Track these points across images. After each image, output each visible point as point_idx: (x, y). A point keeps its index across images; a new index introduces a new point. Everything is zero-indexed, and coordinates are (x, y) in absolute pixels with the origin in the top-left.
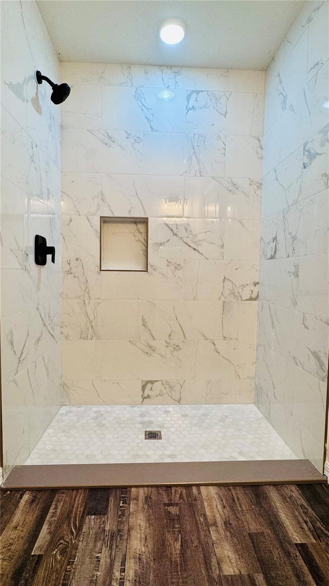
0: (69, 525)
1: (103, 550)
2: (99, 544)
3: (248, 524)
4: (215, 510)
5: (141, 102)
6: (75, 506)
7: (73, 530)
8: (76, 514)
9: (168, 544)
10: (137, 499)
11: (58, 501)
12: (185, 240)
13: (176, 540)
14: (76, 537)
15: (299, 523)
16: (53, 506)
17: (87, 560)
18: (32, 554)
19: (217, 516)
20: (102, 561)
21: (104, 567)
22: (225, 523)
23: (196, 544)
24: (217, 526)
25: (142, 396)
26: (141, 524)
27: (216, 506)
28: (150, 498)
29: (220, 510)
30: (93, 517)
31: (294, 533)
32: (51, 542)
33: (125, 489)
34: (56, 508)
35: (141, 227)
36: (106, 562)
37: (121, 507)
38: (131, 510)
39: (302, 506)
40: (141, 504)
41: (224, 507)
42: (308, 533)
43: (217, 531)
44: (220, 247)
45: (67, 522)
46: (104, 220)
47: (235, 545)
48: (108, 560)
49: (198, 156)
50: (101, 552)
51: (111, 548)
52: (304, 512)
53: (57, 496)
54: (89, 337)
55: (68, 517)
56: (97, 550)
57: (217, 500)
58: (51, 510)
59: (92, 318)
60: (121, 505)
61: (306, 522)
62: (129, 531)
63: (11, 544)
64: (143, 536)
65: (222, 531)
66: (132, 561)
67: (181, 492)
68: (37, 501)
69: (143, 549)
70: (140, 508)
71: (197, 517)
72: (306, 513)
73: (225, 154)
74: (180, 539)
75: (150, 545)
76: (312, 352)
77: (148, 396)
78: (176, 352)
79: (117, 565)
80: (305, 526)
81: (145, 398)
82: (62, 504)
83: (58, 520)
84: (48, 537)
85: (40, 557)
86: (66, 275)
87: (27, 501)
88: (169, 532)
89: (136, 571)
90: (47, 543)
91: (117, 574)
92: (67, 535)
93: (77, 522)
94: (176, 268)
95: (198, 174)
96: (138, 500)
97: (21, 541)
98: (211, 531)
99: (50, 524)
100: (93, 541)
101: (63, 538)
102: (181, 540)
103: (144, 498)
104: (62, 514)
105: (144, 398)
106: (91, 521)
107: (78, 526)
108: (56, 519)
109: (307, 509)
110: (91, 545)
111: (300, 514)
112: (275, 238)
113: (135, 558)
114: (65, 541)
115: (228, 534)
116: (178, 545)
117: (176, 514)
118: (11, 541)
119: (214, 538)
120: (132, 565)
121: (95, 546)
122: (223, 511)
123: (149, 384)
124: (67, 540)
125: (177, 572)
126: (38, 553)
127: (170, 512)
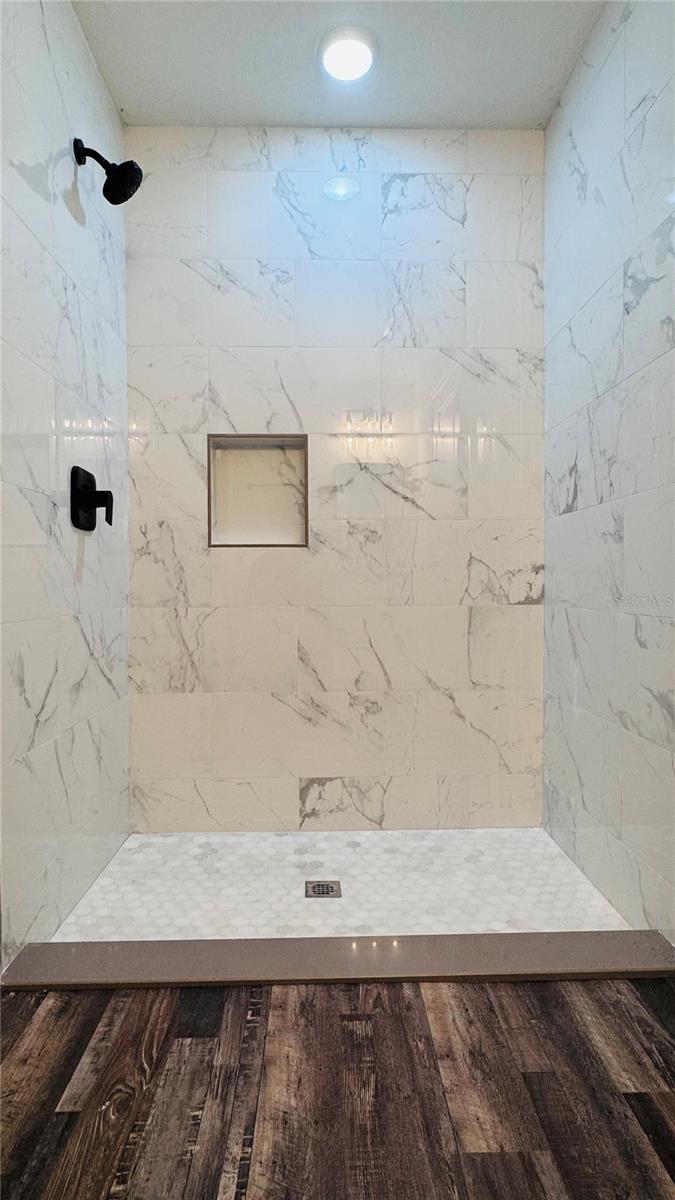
0: (136, 1056)
1: (208, 1103)
2: (199, 1094)
3: (522, 1056)
4: (452, 1028)
5: (289, 200)
6: (152, 1019)
7: (145, 1065)
8: (152, 1035)
9: (348, 1092)
10: (283, 1006)
11: (115, 1010)
12: (386, 479)
13: (365, 1085)
14: (152, 1078)
15: (633, 1052)
16: (105, 1020)
17: (173, 1122)
18: (57, 1110)
19: (456, 1040)
20: (205, 1125)
21: (207, 1137)
22: (471, 1053)
23: (407, 1091)
24: (454, 1060)
25: (301, 812)
26: (291, 1054)
27: (454, 1020)
28: (312, 1005)
29: (463, 1029)
30: (189, 1041)
31: (623, 1074)
32: (98, 1086)
33: (257, 989)
34: (110, 1024)
35: (294, 456)
36: (213, 1127)
37: (249, 1022)
38: (271, 1028)
39: (641, 1021)
40: (291, 1017)
41: (471, 1023)
42: (653, 1072)
43: (455, 1069)
44: (460, 493)
45: (132, 1049)
46: (217, 443)
47: (492, 1096)
48: (218, 1124)
49: (408, 306)
50: (202, 1109)
51: (224, 1100)
52: (644, 1032)
53: (112, 1002)
54: (188, 687)
55: (136, 1040)
56: (194, 1103)
57: (455, 1009)
58: (100, 1028)
59: (192, 646)
60: (249, 1017)
61: (649, 1052)
62: (264, 1067)
63: (12, 1092)
64: (293, 1077)
65: (464, 1069)
66: (269, 1126)
67: (379, 994)
68: (71, 1011)
69: (293, 1102)
70: (289, 1024)
71: (410, 1041)
72: (650, 1035)
73: (464, 301)
74: (373, 1085)
75: (308, 1095)
76: (655, 696)
77: (314, 813)
78: (371, 716)
79: (237, 1132)
80: (646, 1059)
81: (307, 815)
82: (123, 1017)
83: (114, 1045)
84: (92, 1079)
85: (73, 1117)
86: (138, 556)
87: (50, 1010)
88: (350, 1070)
89: (276, 1145)
90: (88, 1091)
91: (236, 1150)
92: (133, 1074)
93: (155, 1050)
94: (367, 538)
95: (409, 342)
96: (284, 1009)
97: (35, 1087)
98: (441, 1069)
99: (98, 1055)
100: (186, 1085)
101: (122, 1080)
102: (376, 1086)
103: (298, 1005)
104: (122, 1035)
105: (305, 816)
106: (186, 1048)
107: (155, 1055)
108: (109, 1044)
109: (653, 1027)
110: (182, 1094)
111: (635, 1035)
112: (573, 468)
113: (274, 1119)
114: (127, 1086)
115: (478, 1074)
116: (368, 1095)
117: (367, 1035)
118: (13, 1086)
119: (446, 1083)
120: (269, 1133)
121: (190, 1097)
122: (468, 1030)
123: (315, 785)
124: (132, 1084)
125: (365, 1145)
126: (68, 1109)
127: (352, 1032)
